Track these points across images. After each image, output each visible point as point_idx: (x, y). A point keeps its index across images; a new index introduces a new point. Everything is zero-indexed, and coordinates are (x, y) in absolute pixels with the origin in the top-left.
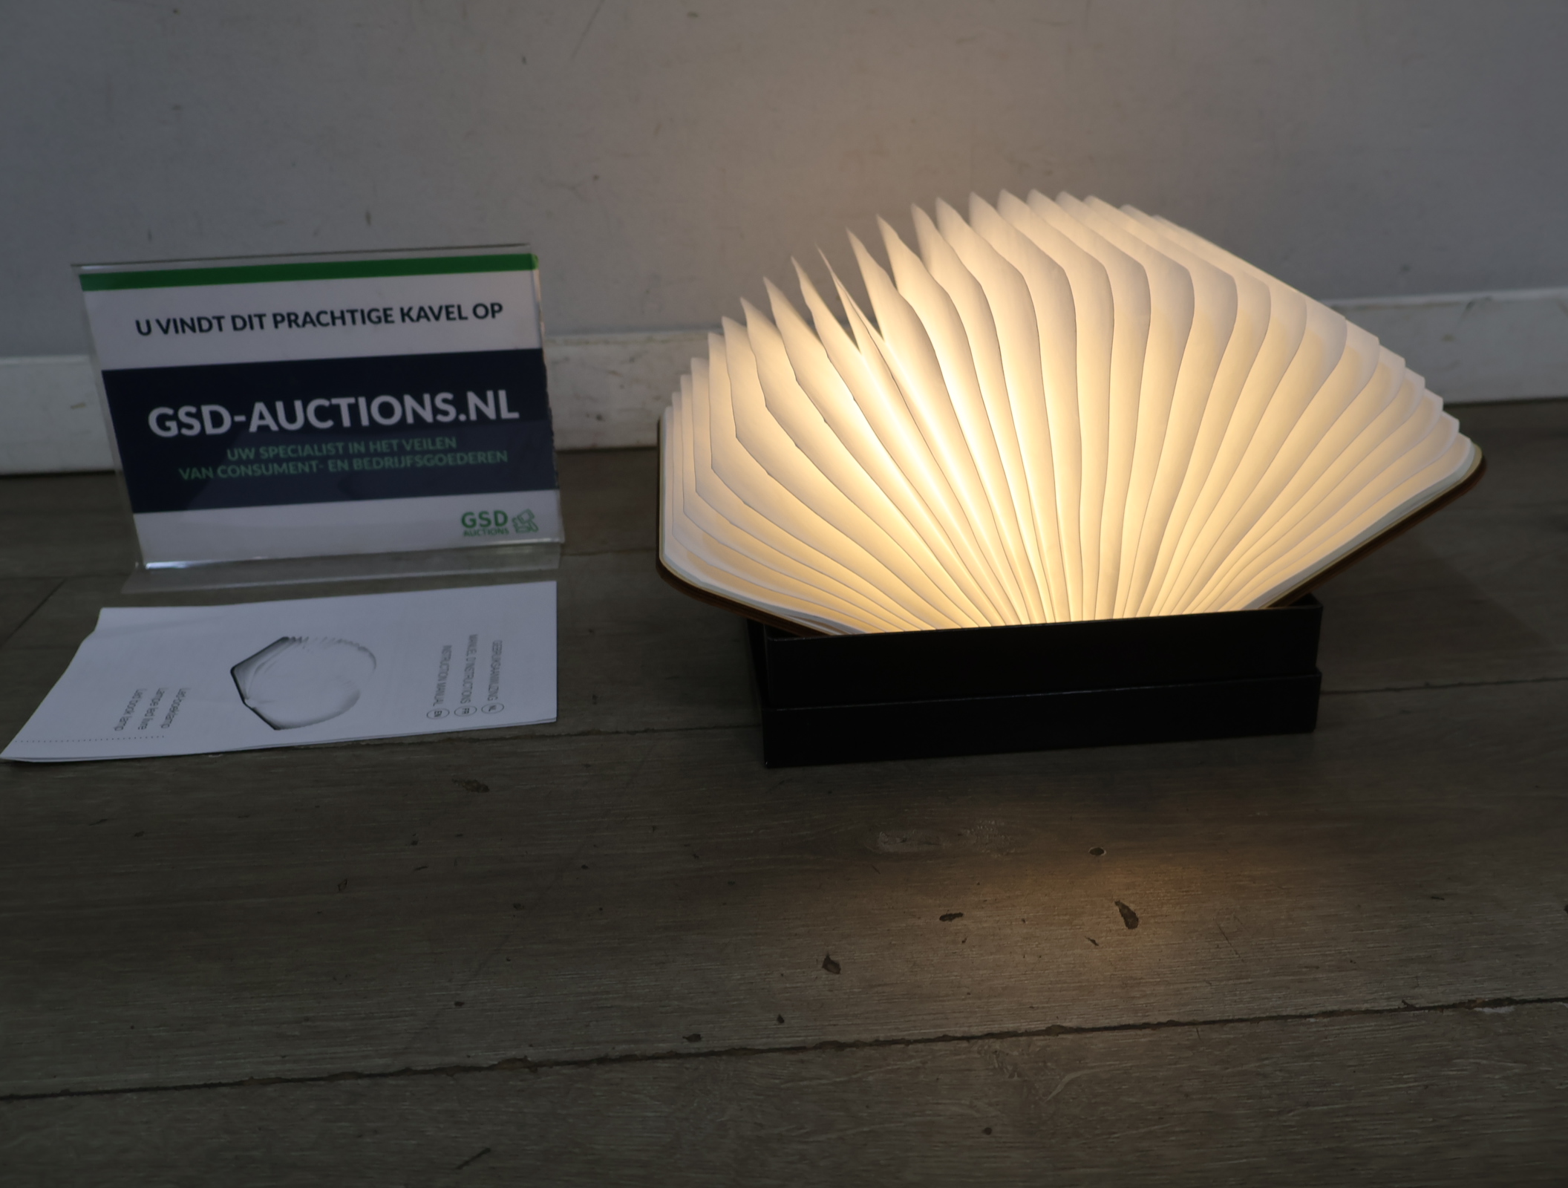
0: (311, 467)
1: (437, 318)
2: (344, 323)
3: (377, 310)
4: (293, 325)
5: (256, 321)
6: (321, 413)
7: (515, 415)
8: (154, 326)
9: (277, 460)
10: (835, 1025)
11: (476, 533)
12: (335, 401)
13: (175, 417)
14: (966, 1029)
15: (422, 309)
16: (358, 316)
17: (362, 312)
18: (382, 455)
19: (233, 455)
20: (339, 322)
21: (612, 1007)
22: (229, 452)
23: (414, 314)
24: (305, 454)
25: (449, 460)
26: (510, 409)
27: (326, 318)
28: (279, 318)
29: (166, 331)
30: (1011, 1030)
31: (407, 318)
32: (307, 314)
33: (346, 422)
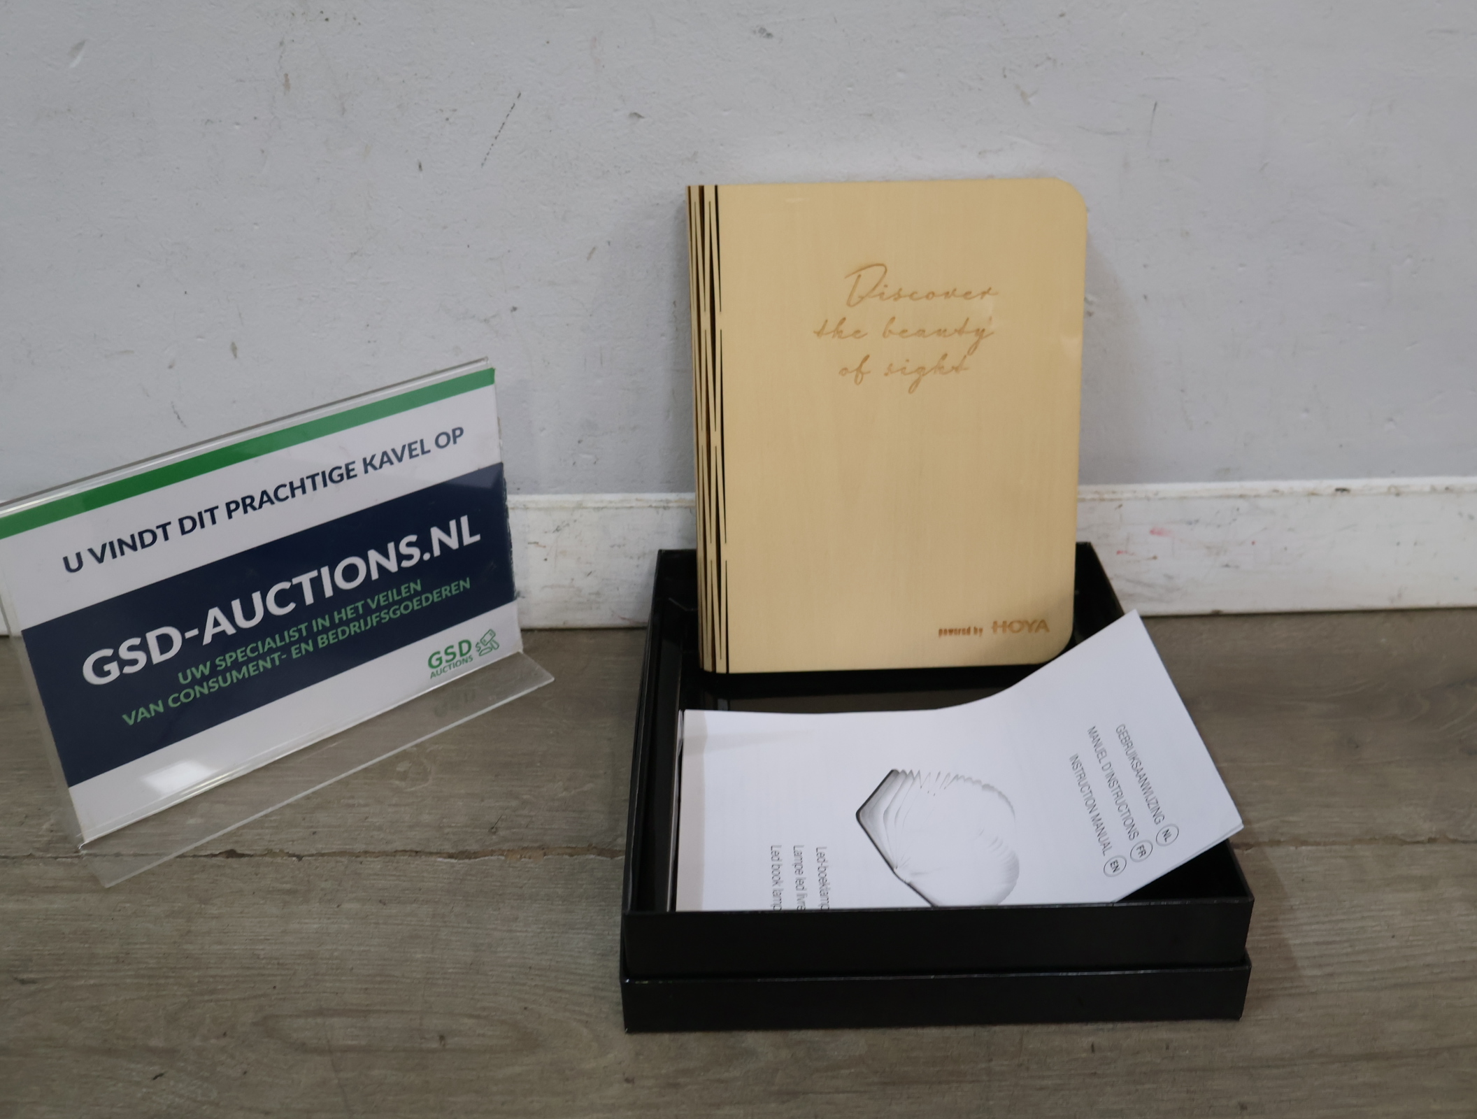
0: (273, 660)
1: (400, 460)
2: (304, 492)
3: (340, 468)
4: (249, 508)
5: (207, 517)
6: (281, 599)
7: (477, 538)
8: (87, 558)
9: (237, 666)
11: (443, 671)
12: (295, 581)
13: (115, 657)
15: (385, 453)
16: (319, 479)
17: (323, 473)
18: (347, 623)
19: (185, 678)
20: (298, 492)
22: (180, 675)
23: (377, 462)
24: (267, 647)
25: (415, 605)
26: (472, 534)
27: (283, 493)
28: (233, 506)
29: (100, 560)
31: (369, 468)
32: (264, 493)
33: (309, 599)
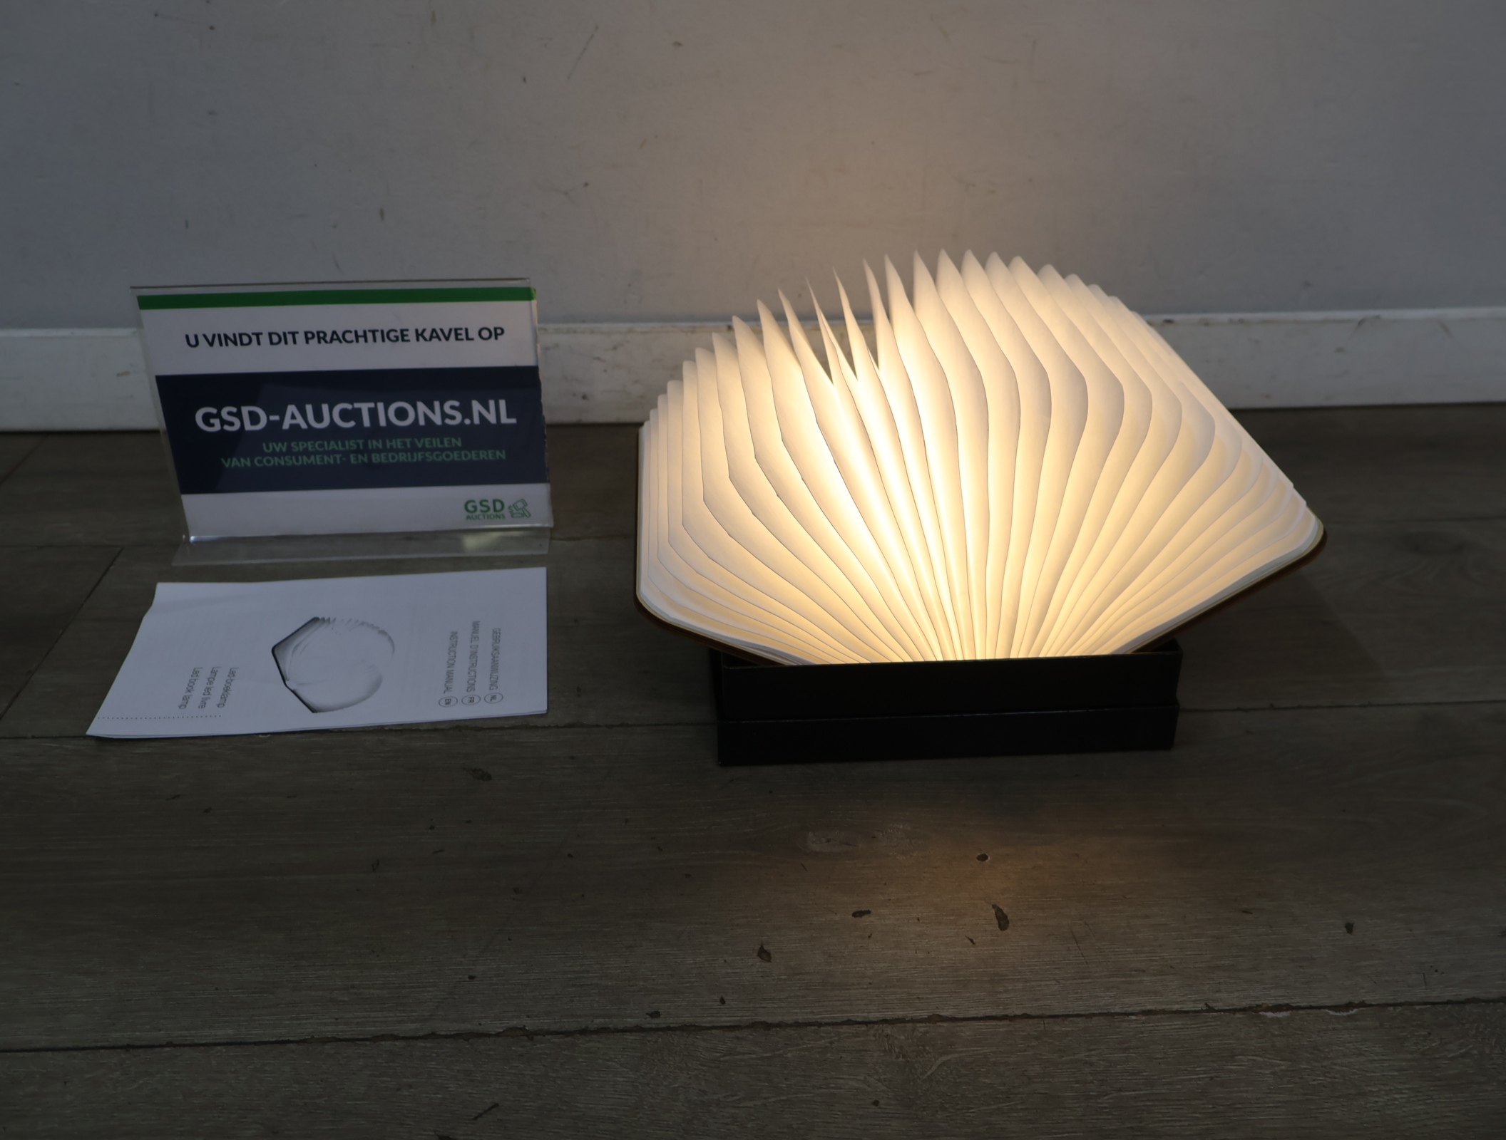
0: (335, 459)
1: (447, 338)
2: (366, 341)
3: (396, 331)
4: (322, 341)
5: (290, 337)
6: (345, 415)
7: (513, 421)
8: (202, 340)
9: (306, 453)
10: (764, 1007)
11: (477, 517)
12: (357, 405)
13: (218, 416)
14: (866, 1015)
15: (434, 330)
16: (378, 335)
17: (382, 332)
18: (397, 451)
19: (268, 448)
20: (362, 340)
21: (591, 985)
22: (264, 445)
23: (427, 335)
24: (330, 448)
25: (455, 456)
26: (509, 416)
27: (350, 337)
28: (310, 335)
29: (211, 344)
30: (900, 1017)
31: (421, 338)
32: (334, 333)
33: (367, 422)
